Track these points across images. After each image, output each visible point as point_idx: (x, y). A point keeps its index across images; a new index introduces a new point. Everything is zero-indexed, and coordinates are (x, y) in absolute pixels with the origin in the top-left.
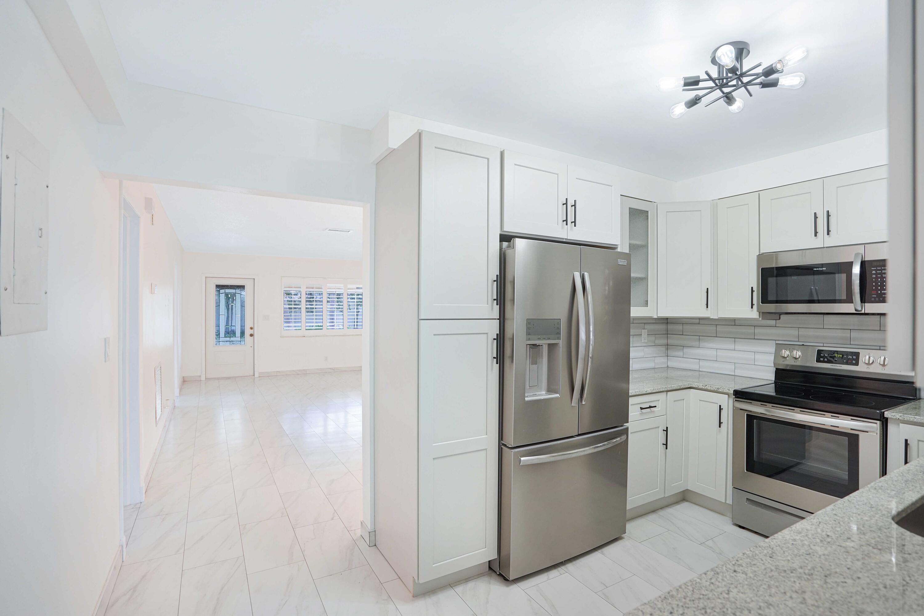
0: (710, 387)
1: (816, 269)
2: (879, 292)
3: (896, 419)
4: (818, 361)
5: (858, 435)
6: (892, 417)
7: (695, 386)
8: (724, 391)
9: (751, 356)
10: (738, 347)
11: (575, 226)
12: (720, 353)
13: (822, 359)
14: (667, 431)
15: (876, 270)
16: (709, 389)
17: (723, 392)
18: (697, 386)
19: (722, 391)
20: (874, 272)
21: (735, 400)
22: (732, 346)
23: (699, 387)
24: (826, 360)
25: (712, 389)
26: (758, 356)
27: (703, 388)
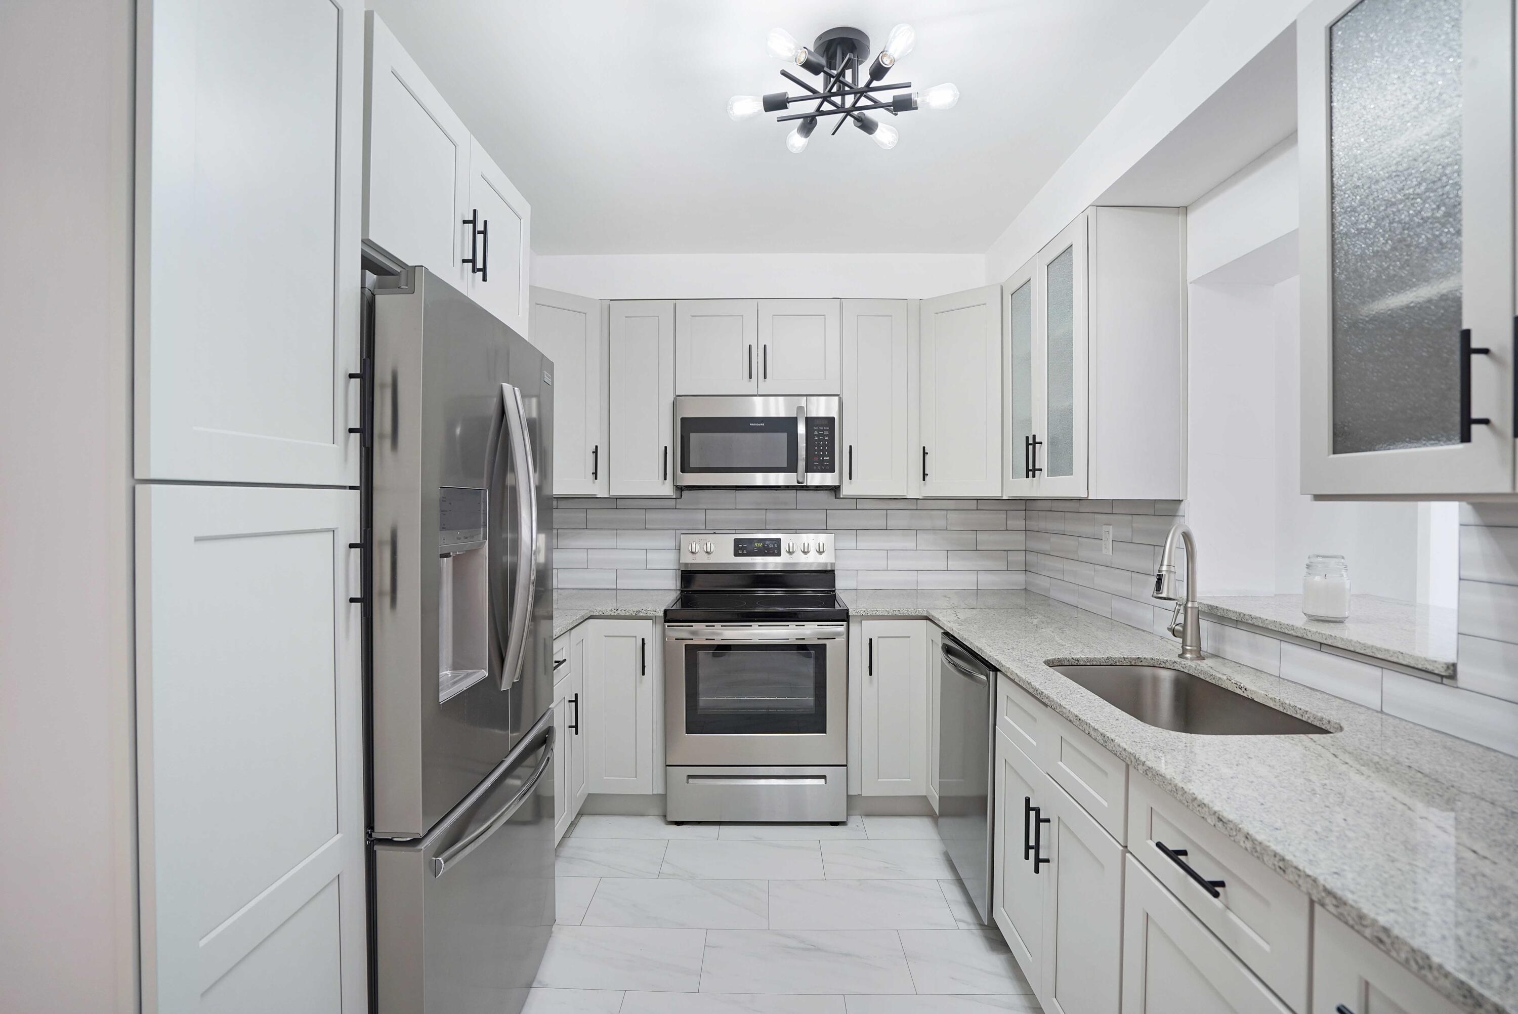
0: (624, 612)
1: (752, 424)
2: (821, 458)
3: (860, 616)
4: (736, 554)
5: (825, 645)
6: (857, 614)
7: (597, 614)
8: (648, 614)
9: (641, 555)
10: (621, 543)
11: (484, 279)
12: (593, 555)
13: (740, 552)
14: (576, 701)
15: (819, 430)
16: (623, 614)
17: (647, 616)
18: (601, 613)
19: (644, 615)
20: (816, 433)
21: (668, 626)
22: (611, 543)
23: (605, 614)
24: (745, 552)
25: (627, 614)
26: (651, 556)
27: (613, 614)
